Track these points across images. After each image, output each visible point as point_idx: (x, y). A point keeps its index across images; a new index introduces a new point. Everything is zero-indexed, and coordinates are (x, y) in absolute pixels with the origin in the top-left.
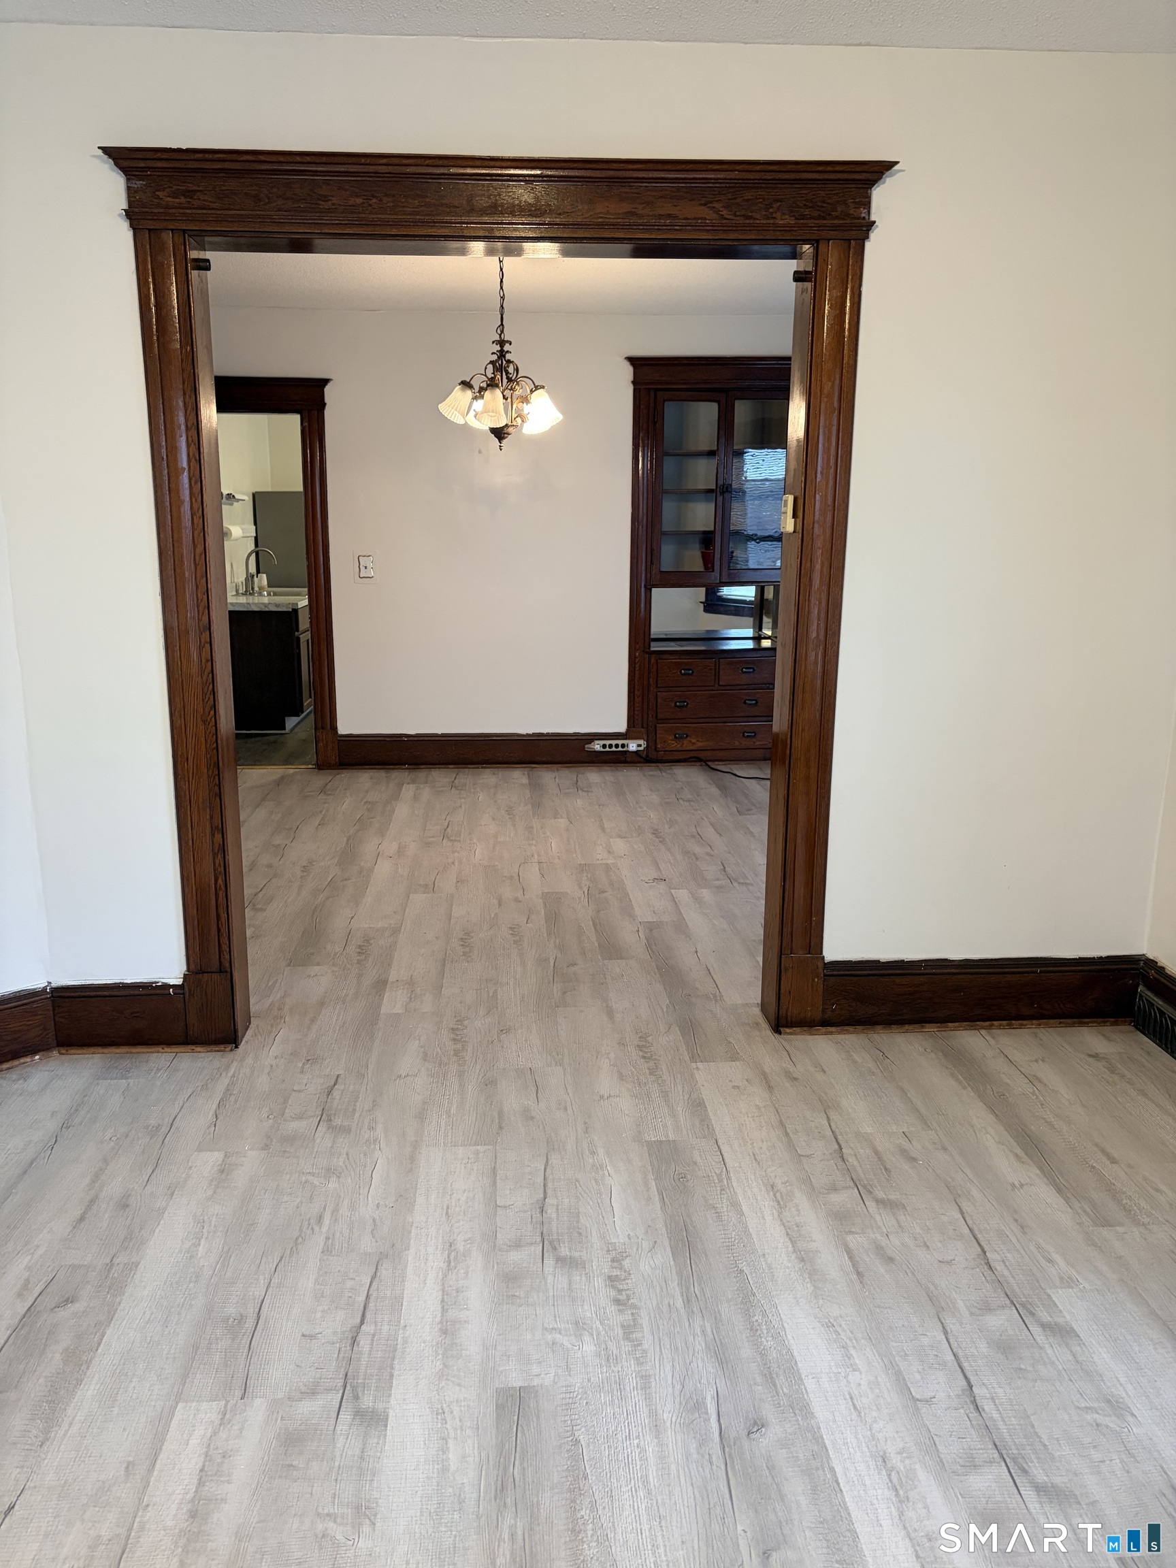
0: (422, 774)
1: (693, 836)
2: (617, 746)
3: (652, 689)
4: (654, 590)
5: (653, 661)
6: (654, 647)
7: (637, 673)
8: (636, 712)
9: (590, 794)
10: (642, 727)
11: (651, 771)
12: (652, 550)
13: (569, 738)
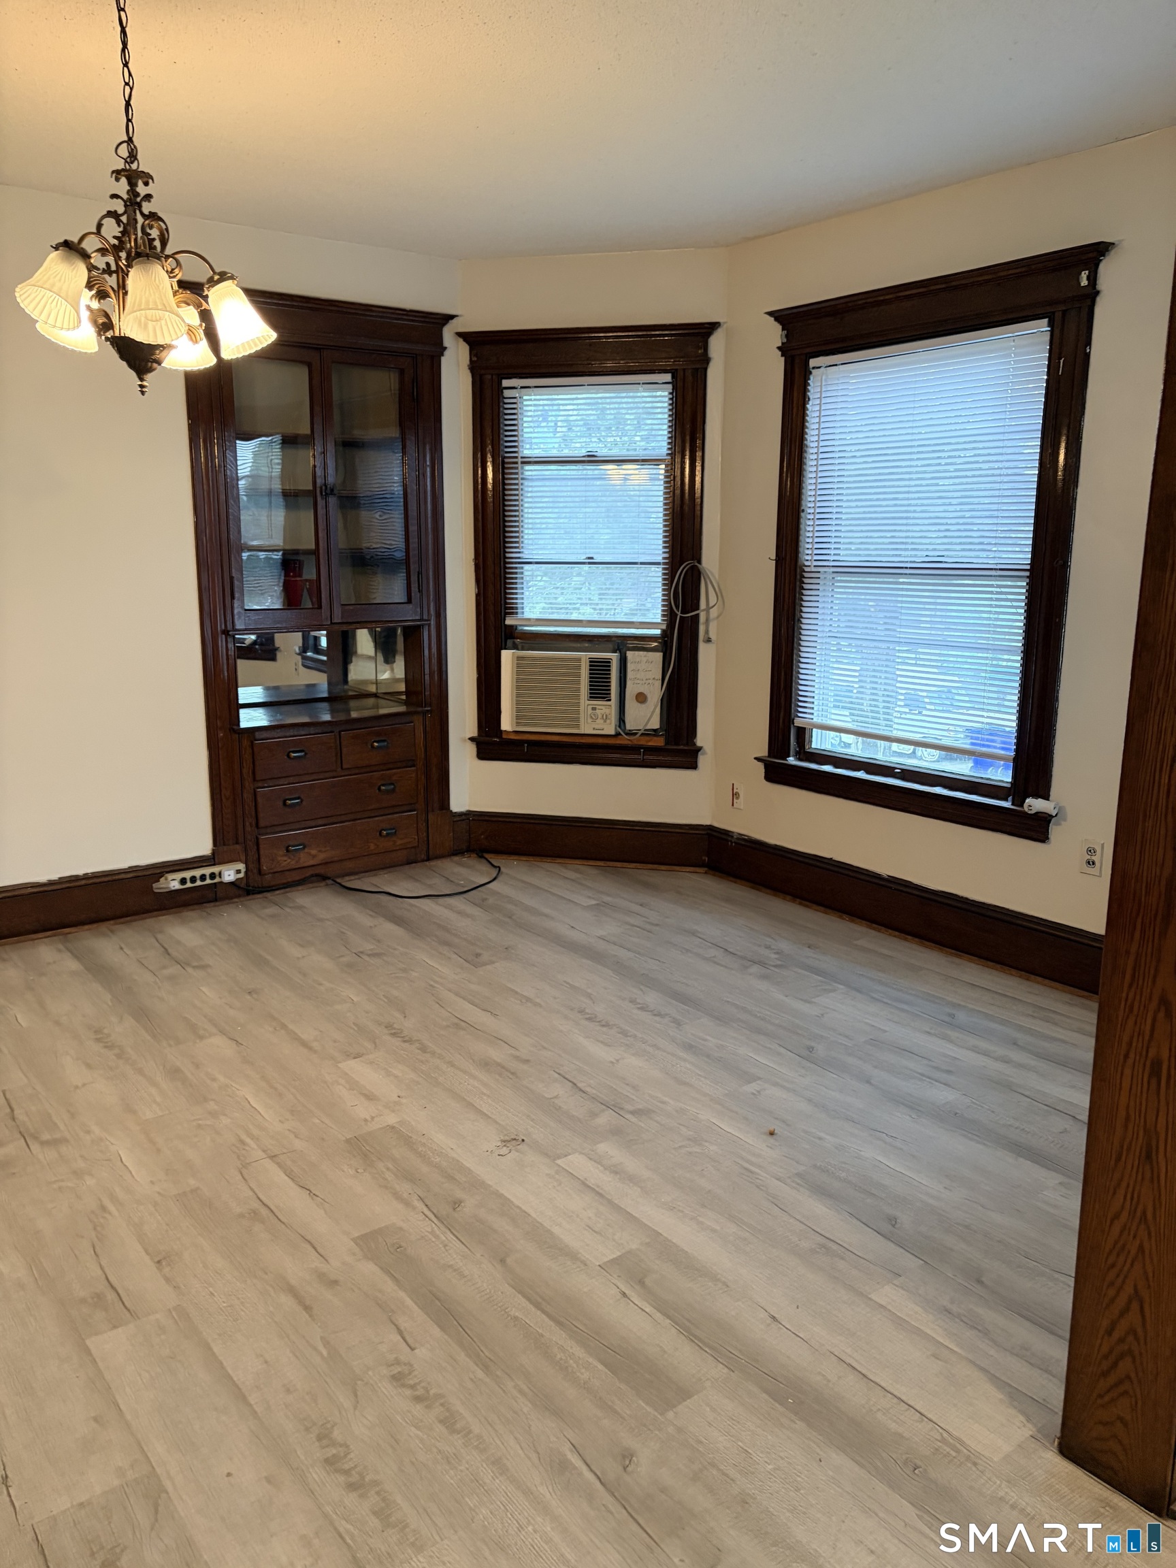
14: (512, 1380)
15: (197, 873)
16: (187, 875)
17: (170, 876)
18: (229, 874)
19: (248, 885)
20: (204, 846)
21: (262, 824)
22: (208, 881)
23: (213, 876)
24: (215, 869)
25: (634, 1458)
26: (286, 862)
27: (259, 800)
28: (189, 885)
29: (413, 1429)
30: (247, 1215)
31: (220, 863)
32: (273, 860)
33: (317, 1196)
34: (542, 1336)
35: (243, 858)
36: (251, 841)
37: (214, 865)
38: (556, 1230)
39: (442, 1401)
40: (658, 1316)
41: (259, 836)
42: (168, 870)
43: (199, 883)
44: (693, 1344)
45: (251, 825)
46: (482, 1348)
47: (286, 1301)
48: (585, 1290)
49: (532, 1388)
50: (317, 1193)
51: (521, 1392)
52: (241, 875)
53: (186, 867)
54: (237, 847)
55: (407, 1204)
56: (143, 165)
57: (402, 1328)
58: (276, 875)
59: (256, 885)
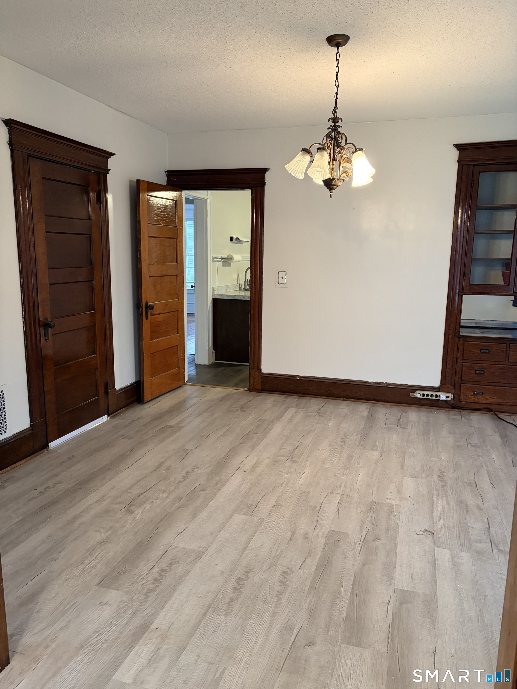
0: (305, 401)
1: (470, 484)
2: (432, 396)
3: (459, 360)
4: (465, 296)
5: (461, 342)
6: (462, 333)
7: (449, 349)
8: (447, 375)
9: (405, 430)
10: (451, 385)
11: (455, 415)
12: (464, 270)
13: (400, 387)
14: (313, 598)
15: (430, 393)
16: (426, 393)
17: (418, 392)
18: (443, 397)
19: (453, 404)
20: (437, 383)
21: (463, 379)
22: (434, 398)
23: (436, 396)
24: (438, 393)
25: (312, 646)
26: (472, 398)
27: (464, 368)
28: (425, 397)
29: (269, 587)
30: (312, 506)
31: (441, 392)
32: (466, 396)
33: (338, 512)
34: (341, 593)
35: (453, 392)
36: (458, 385)
37: (439, 392)
38: (398, 568)
39: (286, 587)
40: (390, 617)
41: (462, 384)
42: (419, 389)
43: (430, 397)
44: (387, 634)
45: (459, 378)
46: (318, 583)
47: (289, 534)
48: (377, 591)
49: (315, 604)
50: (339, 512)
51: (310, 602)
52: (449, 399)
53: (427, 390)
54: (451, 386)
55: (361, 529)
56: (339, 115)
57: (305, 562)
58: (468, 403)
59: (457, 405)
